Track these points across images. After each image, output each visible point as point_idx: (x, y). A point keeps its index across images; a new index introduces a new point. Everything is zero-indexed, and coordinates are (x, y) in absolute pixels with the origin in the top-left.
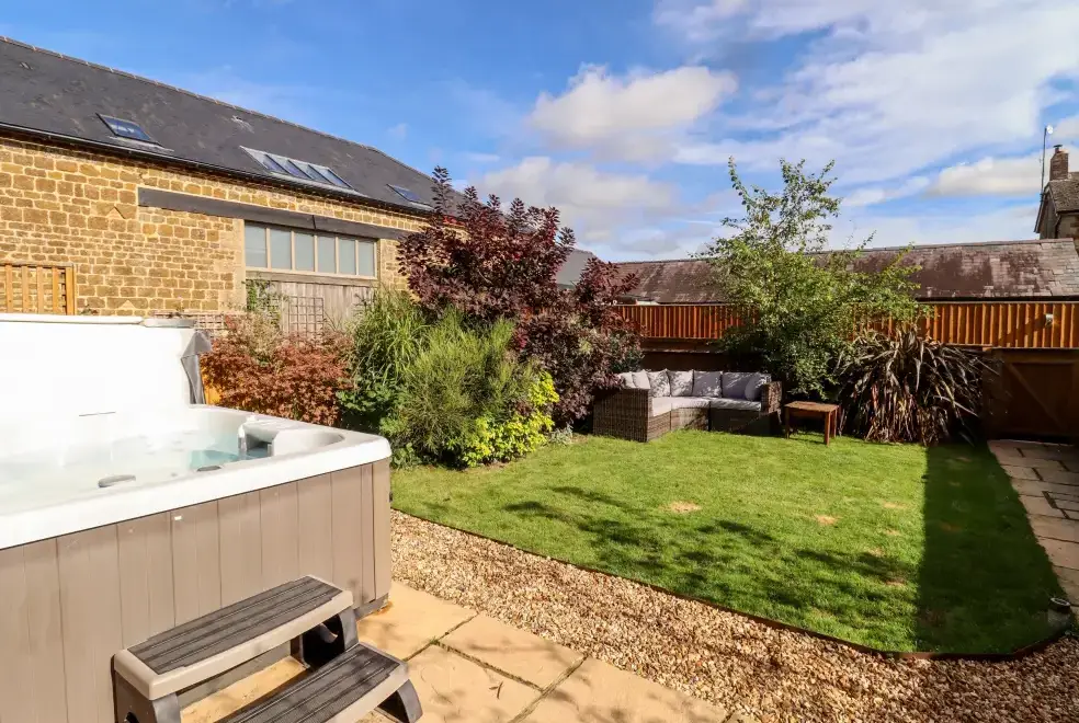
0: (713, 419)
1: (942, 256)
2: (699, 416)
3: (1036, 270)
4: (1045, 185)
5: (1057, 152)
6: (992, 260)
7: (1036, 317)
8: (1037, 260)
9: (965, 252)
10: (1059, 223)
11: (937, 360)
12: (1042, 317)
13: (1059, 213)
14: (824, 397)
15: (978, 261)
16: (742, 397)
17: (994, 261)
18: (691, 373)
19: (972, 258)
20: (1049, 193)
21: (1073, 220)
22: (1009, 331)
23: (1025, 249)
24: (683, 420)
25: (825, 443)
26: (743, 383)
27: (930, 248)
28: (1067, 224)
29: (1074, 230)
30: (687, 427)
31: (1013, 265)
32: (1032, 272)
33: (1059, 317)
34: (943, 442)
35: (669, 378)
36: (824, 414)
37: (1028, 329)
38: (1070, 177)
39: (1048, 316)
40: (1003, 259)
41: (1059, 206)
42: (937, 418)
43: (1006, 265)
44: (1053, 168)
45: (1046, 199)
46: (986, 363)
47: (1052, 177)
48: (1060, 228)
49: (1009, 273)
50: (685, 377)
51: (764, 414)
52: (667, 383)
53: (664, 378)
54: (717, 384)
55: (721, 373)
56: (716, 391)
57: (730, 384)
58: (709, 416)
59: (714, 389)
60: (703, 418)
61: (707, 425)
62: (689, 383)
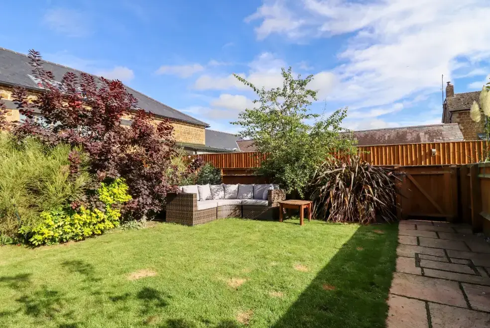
0: (243, 212)
1: (398, 133)
2: (235, 210)
3: (441, 138)
4: (444, 100)
5: (448, 85)
6: (420, 134)
7: (427, 151)
8: (441, 134)
9: (408, 131)
10: (451, 117)
11: (366, 173)
12: (430, 151)
13: (451, 112)
14: (302, 196)
15: (415, 134)
16: (261, 199)
17: (422, 134)
18: (237, 185)
19: (411, 133)
20: (446, 104)
21: (457, 115)
22: (414, 159)
23: (436, 128)
24: (225, 213)
25: (300, 224)
26: (262, 191)
27: (392, 129)
28: (455, 116)
29: (458, 120)
30: (229, 216)
31: (430, 136)
32: (439, 139)
33: (439, 150)
34: (372, 221)
35: (224, 188)
36: (300, 206)
37: (423, 158)
38: (455, 96)
39: (434, 150)
40: (425, 133)
41: (451, 109)
42: (368, 208)
43: (427, 136)
44: (447, 92)
45: (445, 107)
46: (397, 175)
47: (447, 96)
48: (452, 119)
49: (429, 139)
50: (233, 188)
51: (269, 208)
52: (222, 191)
53: (220, 188)
54: (250, 191)
55: (253, 185)
56: (250, 195)
57: (257, 191)
58: (242, 210)
59: (248, 194)
60: (238, 211)
61: (240, 215)
62: (235, 191)
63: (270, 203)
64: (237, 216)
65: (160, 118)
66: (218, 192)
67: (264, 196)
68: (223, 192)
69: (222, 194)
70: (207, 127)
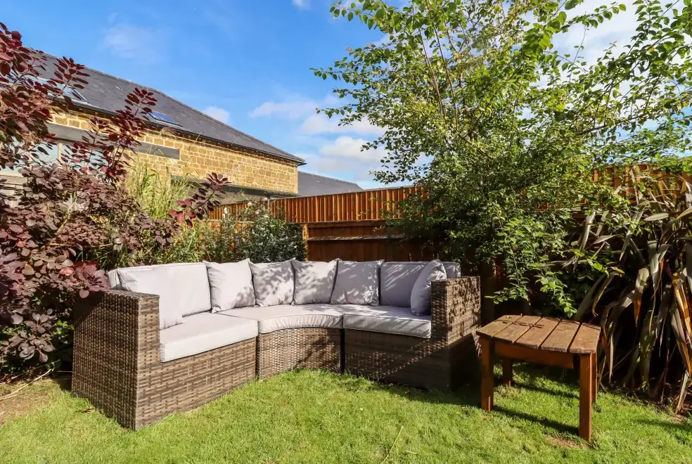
0: (347, 351)
2: (321, 345)
16: (405, 306)
18: (334, 263)
24: (286, 353)
26: (409, 282)
51: (438, 345)
52: (287, 279)
53: (284, 271)
54: (370, 283)
55: (380, 263)
56: (369, 294)
57: (390, 284)
58: (343, 344)
59: (363, 291)
60: (329, 348)
61: (335, 362)
62: (324, 279)
63: (441, 330)
64: (325, 365)
65: (217, 145)
66: (275, 283)
67: (416, 302)
68: (291, 282)
69: (286, 287)
70: (302, 164)
